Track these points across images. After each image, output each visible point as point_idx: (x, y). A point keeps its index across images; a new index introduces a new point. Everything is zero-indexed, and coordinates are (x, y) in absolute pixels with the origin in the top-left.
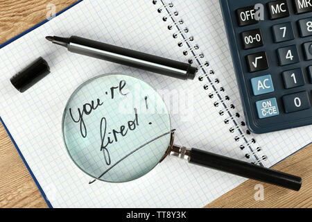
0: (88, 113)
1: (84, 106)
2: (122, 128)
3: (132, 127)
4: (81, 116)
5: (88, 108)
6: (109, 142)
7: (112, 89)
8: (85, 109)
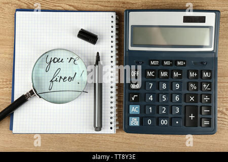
0: (54, 62)
1: (55, 58)
2: (65, 78)
3: (70, 80)
4: (51, 62)
5: (56, 60)
6: (56, 80)
7: (71, 58)
8: (54, 60)
